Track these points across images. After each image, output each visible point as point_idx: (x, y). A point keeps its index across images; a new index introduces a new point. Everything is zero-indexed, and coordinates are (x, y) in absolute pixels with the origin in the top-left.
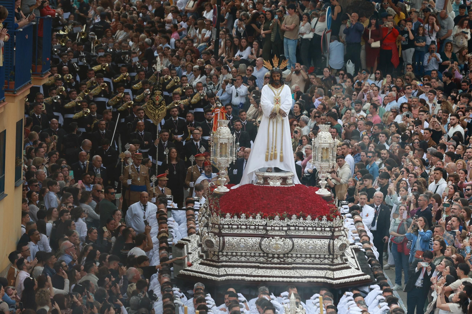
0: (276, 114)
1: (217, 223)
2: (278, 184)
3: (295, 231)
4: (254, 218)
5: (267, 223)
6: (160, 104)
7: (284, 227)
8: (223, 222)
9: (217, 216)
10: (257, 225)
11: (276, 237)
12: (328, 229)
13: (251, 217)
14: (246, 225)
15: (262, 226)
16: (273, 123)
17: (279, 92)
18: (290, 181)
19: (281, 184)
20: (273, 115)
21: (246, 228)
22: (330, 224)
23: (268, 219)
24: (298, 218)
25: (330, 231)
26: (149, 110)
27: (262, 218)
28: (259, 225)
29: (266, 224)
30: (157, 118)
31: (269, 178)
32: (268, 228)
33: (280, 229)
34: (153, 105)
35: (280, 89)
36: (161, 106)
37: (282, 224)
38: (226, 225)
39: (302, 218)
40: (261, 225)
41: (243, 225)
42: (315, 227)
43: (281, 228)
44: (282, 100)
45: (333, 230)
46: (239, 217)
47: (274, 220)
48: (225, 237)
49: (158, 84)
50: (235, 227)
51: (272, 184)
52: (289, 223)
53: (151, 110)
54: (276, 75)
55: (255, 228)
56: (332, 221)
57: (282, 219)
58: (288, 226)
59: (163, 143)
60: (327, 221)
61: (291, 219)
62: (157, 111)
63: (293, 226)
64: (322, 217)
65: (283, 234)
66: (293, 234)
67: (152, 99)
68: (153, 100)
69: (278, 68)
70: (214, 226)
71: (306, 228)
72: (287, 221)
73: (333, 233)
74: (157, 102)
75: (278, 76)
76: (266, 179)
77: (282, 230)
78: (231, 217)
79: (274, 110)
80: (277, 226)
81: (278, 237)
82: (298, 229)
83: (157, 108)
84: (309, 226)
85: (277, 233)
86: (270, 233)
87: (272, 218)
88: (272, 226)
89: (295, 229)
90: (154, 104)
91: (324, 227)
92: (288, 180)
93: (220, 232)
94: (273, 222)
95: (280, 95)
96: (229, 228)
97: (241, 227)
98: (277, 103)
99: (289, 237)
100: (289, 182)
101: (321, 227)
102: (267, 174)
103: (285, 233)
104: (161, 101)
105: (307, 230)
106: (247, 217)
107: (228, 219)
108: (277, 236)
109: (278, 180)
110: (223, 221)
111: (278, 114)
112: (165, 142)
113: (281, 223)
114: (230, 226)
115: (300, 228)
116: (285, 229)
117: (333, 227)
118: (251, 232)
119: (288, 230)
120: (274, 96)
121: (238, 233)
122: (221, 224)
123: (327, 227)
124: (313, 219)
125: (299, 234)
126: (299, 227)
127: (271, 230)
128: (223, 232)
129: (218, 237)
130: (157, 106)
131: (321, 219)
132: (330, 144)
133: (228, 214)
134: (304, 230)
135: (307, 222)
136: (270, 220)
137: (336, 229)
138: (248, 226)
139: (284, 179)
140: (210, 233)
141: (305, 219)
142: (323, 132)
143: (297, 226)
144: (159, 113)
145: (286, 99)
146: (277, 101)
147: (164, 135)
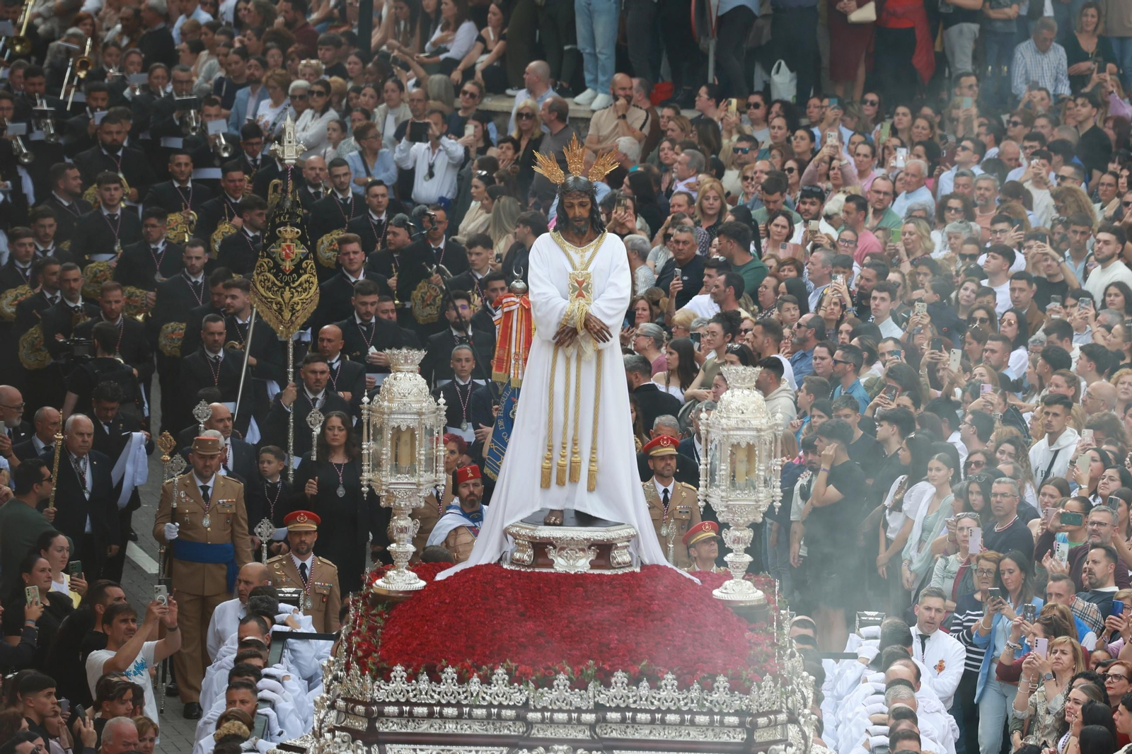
0: (574, 332)
1: (361, 698)
2: (582, 564)
3: (623, 727)
4: (486, 681)
5: (527, 699)
6: (298, 269)
7: (587, 711)
8: (380, 695)
9: (363, 674)
10: (494, 707)
11: (556, 747)
12: (734, 720)
13: (475, 679)
14: (459, 705)
15: (514, 707)
16: (568, 360)
17: (586, 259)
18: (621, 556)
19: (593, 565)
20: (566, 336)
21: (460, 716)
22: (739, 702)
23: (532, 685)
24: (634, 681)
25: (741, 725)
26: (262, 291)
27: (511, 683)
28: (501, 706)
29: (526, 703)
30: (287, 315)
31: (551, 544)
32: (531, 716)
33: (570, 719)
34: (276, 275)
35: (589, 250)
36: (300, 276)
37: (577, 701)
38: (390, 704)
39: (645, 684)
40: (508, 707)
41: (449, 704)
42: (690, 711)
43: (575, 715)
44: (596, 283)
45: (751, 723)
46: (435, 678)
47: (551, 687)
48: (388, 746)
49: (288, 204)
50: (423, 710)
51: (561, 564)
52: (602, 699)
53: (269, 289)
54: (576, 202)
55: (489, 716)
56: (747, 692)
57: (578, 684)
58: (599, 708)
59: (311, 396)
60: (732, 690)
61: (608, 685)
62: (287, 294)
63: (617, 709)
64: (715, 681)
65: (584, 735)
66: (614, 735)
67: (269, 256)
68: (273, 259)
69: (583, 178)
70: (353, 709)
71: (658, 716)
72: (594, 693)
73: (750, 732)
74: (288, 265)
75: (582, 205)
76: (541, 548)
77: (579, 722)
78: (409, 680)
79: (569, 317)
80: (560, 710)
81: (565, 747)
82: (634, 720)
83: (287, 284)
84: (669, 711)
85: (562, 733)
86: (537, 733)
87: (546, 682)
88: (544, 709)
89: (623, 720)
90: (277, 269)
91: (721, 713)
92: (615, 553)
93: (372, 728)
94: (548, 696)
95: (590, 269)
96: (401, 714)
97: (441, 713)
98: (580, 295)
99: (600, 745)
100: (619, 559)
101: (710, 713)
102: (545, 532)
103: (588, 733)
104: (301, 261)
105: (663, 722)
106: (462, 680)
107: (398, 684)
108: (561, 741)
109: (583, 550)
110: (381, 691)
111: (582, 333)
112: (316, 392)
113: (576, 699)
114: (406, 709)
115: (641, 717)
116: (589, 718)
117: (751, 715)
118: (477, 729)
119: (597, 721)
120: (570, 270)
121: (432, 731)
122: (374, 702)
123: (729, 714)
124: (684, 686)
125: (637, 736)
126: (635, 711)
127: (543, 721)
128: (381, 728)
129: (365, 744)
130: (287, 278)
131: (708, 687)
132: (758, 430)
133: (399, 668)
134: (653, 722)
135: (663, 694)
136: (537, 689)
137: (762, 721)
138: (466, 710)
139: (604, 550)
140: (337, 733)
141: (655, 685)
142: (737, 392)
143: (628, 708)
144: (296, 299)
145: (610, 280)
146: (580, 288)
147: (314, 372)
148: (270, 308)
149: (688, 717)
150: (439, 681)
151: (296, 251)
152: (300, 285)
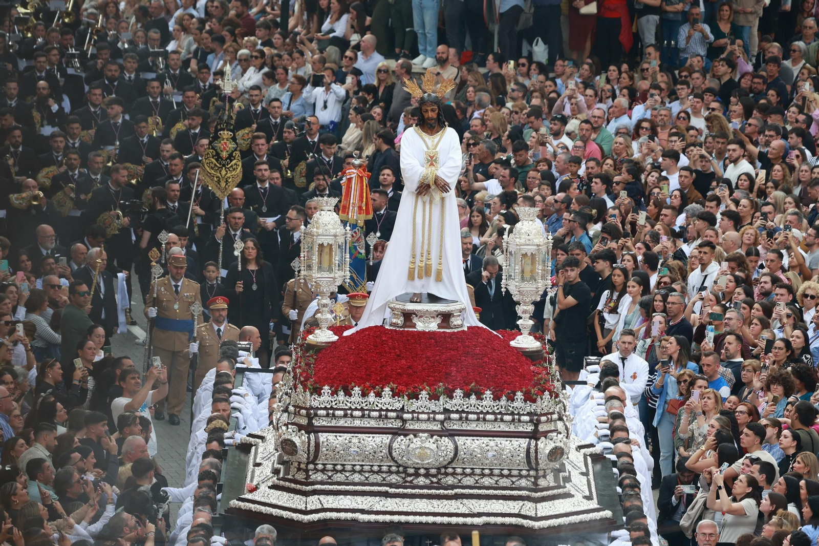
0: (428, 186)
1: (303, 405)
2: (433, 326)
3: (460, 422)
4: (379, 395)
5: (403, 406)
6: (231, 157)
7: (439, 413)
8: (315, 404)
9: (305, 391)
10: (384, 410)
11: (421, 434)
12: (527, 418)
13: (372, 394)
14: (362, 409)
15: (395, 411)
16: (424, 203)
17: (435, 143)
18: (456, 321)
19: (440, 326)
20: (423, 189)
21: (363, 416)
22: (530, 407)
23: (406, 398)
24: (467, 395)
25: (531, 421)
26: (208, 169)
27: (393, 396)
28: (387, 410)
29: (403, 408)
30: (223, 184)
31: (415, 314)
32: (406, 416)
33: (429, 418)
34: (217, 160)
35: (437, 137)
36: (231, 161)
37: (433, 408)
38: (321, 409)
39: (473, 397)
40: (392, 411)
41: (356, 409)
42: (500, 413)
43: (432, 416)
44: (441, 158)
45: (537, 420)
46: (348, 393)
47: (417, 399)
48: (320, 434)
49: (225, 116)
50: (341, 413)
51: (420, 326)
52: (448, 406)
53: (212, 168)
54: (429, 108)
55: (380, 416)
56: (534, 401)
57: (434, 397)
58: (446, 411)
59: (233, 233)
60: (525, 401)
61: (451, 398)
62: (223, 172)
63: (457, 412)
64: (515, 395)
65: (437, 427)
66: (455, 427)
67: (213, 148)
68: (216, 151)
69: (433, 95)
70: (299, 412)
71: (481, 416)
72: (443, 403)
73: (536, 425)
74: (224, 154)
75: (433, 110)
76: (408, 316)
77: (434, 420)
78: (332, 394)
79: (425, 178)
80: (423, 413)
81: (426, 435)
82: (467, 419)
83: (224, 165)
84: (488, 413)
85: (424, 426)
86: (409, 426)
87: (415, 396)
88: (413, 412)
89: (461, 418)
90: (218, 157)
91: (519, 414)
92: (452, 319)
93: (310, 423)
94: (415, 405)
95: (437, 149)
96: (328, 415)
97: (351, 415)
98: (432, 164)
99: (447, 433)
100: (455, 323)
101: (512, 414)
102: (410, 307)
103: (439, 426)
104: (233, 152)
105: (484, 420)
106: (364, 395)
107: (326, 397)
108: (424, 431)
109: (433, 317)
110: (315, 401)
111: (433, 187)
112: (235, 230)
113: (432, 406)
114: (331, 412)
115: (471, 416)
116: (440, 417)
117: (536, 415)
118: (373, 424)
119: (445, 419)
120: (426, 149)
121: (346, 425)
122: (311, 408)
123: (523, 415)
124: (497, 398)
125: (469, 428)
126: (468, 413)
127: (413, 419)
128: (316, 423)
129: (306, 433)
130: (224, 162)
131: (511, 399)
132: (538, 246)
133: (326, 387)
134: (478, 419)
135: (484, 403)
136: (409, 400)
137: (543, 419)
138: (367, 412)
139: (446, 317)
140: (289, 426)
141: (479, 398)
142: (525, 223)
143: (463, 411)
144: (229, 175)
145: (450, 155)
146: (432, 160)
147: (235, 218)
148: (212, 180)
149: (499, 416)
150: (350, 395)
151: (230, 146)
152: (231, 166)
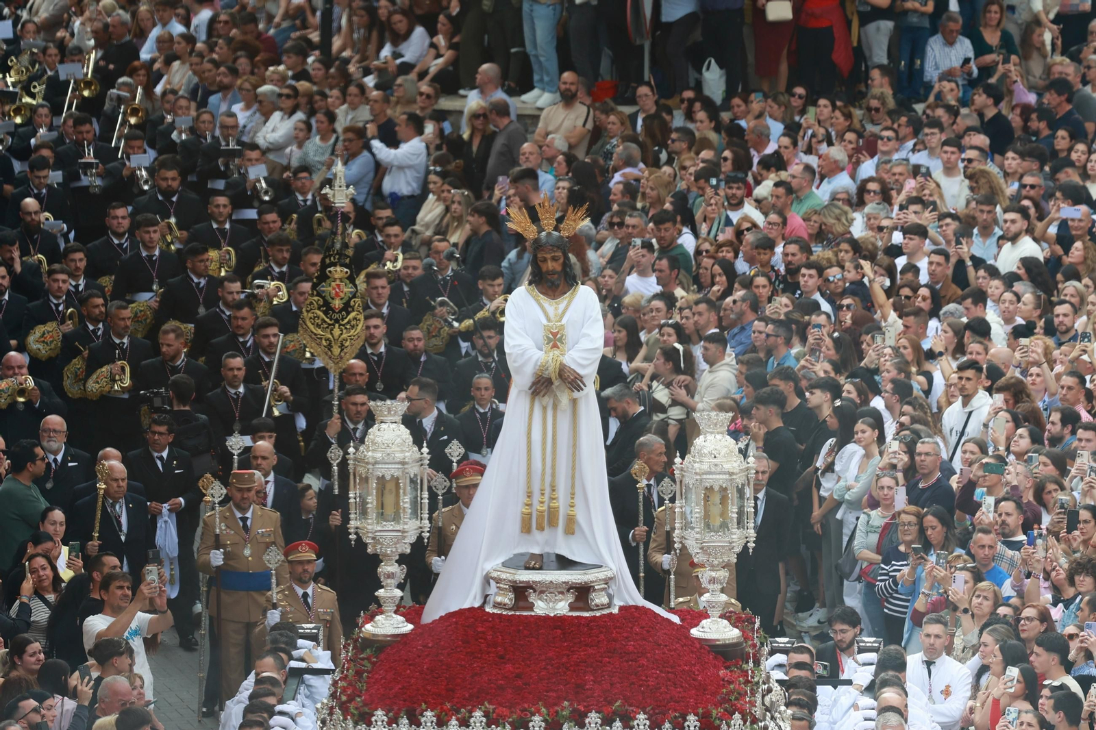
0: (549, 382)
2: (561, 606)
6: (347, 308)
16: (544, 409)
17: (560, 311)
18: (598, 599)
19: (571, 607)
20: (542, 385)
26: (312, 327)
30: (336, 350)
31: (533, 588)
34: (326, 313)
35: (563, 302)
36: (348, 313)
44: (570, 334)
49: (338, 246)
51: (541, 607)
53: (318, 326)
54: (548, 256)
59: (352, 427)
62: (337, 332)
67: (319, 295)
68: (323, 298)
69: (555, 233)
74: (337, 304)
75: (554, 259)
76: (521, 591)
79: (543, 368)
83: (337, 321)
90: (327, 307)
92: (593, 595)
95: (564, 321)
98: (555, 346)
100: (597, 602)
102: (526, 576)
104: (350, 299)
109: (562, 593)
111: (556, 383)
112: (356, 423)
120: (545, 322)
130: (337, 316)
132: (731, 474)
139: (583, 592)
142: (710, 437)
144: (345, 336)
145: (584, 331)
146: (555, 339)
147: (355, 404)
148: (319, 344)
151: (346, 290)
152: (349, 322)
